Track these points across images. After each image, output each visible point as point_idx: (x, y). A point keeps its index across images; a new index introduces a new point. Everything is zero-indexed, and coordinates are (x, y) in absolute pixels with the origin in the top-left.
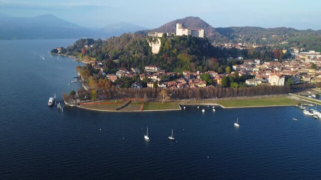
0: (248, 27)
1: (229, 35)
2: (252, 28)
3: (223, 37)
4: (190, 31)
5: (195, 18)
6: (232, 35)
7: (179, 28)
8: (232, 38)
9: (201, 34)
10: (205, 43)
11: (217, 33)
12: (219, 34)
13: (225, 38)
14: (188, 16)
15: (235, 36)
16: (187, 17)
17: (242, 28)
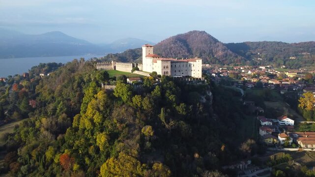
0: (267, 42)
1: (245, 54)
2: (271, 43)
3: (236, 57)
4: (169, 64)
5: (201, 32)
6: (248, 53)
7: (148, 56)
8: (249, 58)
9: (196, 69)
10: (205, 94)
11: (229, 51)
12: (231, 52)
13: (239, 58)
14: (192, 30)
15: (252, 54)
16: (191, 32)
17: (259, 44)
